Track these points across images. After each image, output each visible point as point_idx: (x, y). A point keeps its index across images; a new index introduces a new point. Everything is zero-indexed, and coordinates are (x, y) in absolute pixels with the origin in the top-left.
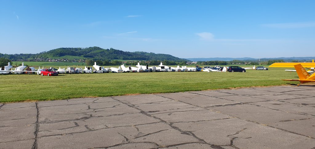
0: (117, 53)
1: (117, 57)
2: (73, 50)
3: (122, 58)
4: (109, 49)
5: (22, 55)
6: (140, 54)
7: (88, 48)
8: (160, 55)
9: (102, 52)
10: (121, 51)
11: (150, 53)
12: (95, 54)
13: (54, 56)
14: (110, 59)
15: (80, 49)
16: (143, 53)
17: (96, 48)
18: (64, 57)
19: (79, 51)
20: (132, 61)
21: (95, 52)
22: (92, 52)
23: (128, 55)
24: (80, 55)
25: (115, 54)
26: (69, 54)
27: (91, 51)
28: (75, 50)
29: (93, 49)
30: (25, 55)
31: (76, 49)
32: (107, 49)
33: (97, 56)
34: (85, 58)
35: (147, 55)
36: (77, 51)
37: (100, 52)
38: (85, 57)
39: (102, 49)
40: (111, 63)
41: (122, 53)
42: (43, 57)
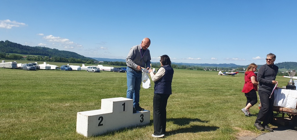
0: (13, 46)
1: (14, 51)
4: (4, 42)
6: (42, 49)
8: (64, 52)
10: (19, 45)
11: (53, 49)
14: (4, 52)
16: (44, 49)
25: (11, 47)
35: (50, 51)
40: (7, 57)
41: (21, 47)
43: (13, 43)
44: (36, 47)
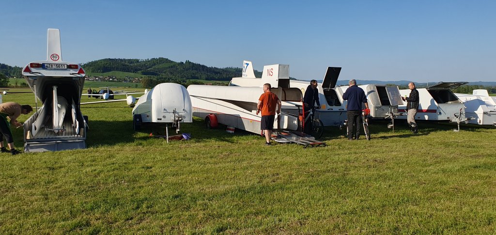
0: (196, 69)
1: (196, 76)
2: (125, 62)
3: (204, 76)
4: (184, 63)
7: (150, 59)
9: (172, 67)
10: (203, 66)
12: (161, 70)
13: (93, 71)
14: (184, 79)
15: (137, 61)
17: (162, 61)
18: (110, 73)
19: (135, 64)
20: (220, 82)
21: (161, 66)
22: (156, 67)
23: (214, 72)
24: (136, 70)
25: (192, 70)
26: (117, 69)
27: (154, 64)
28: (128, 62)
29: (158, 61)
31: (130, 61)
32: (180, 62)
33: (164, 74)
34: (143, 76)
36: (131, 65)
37: (169, 67)
38: (144, 73)
39: (172, 62)
41: (205, 69)
43: (195, 64)
44: (227, 68)
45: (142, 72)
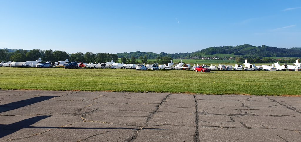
0: (269, 50)
1: (270, 54)
2: (224, 48)
3: (275, 55)
4: (261, 46)
5: (180, 54)
6: (299, 50)
7: (239, 46)
9: (253, 49)
10: (275, 48)
12: (246, 52)
13: (206, 54)
14: (261, 56)
15: (231, 47)
17: (247, 46)
18: (216, 55)
19: (230, 49)
20: (288, 58)
21: (246, 49)
22: (243, 50)
23: (283, 51)
24: (230, 53)
25: (267, 51)
26: (220, 52)
27: (242, 48)
28: (226, 48)
29: (244, 46)
30: (183, 54)
31: (227, 47)
32: (258, 46)
33: (247, 54)
34: (235, 56)
36: (228, 49)
37: (251, 50)
38: (235, 54)
39: (253, 46)
40: (262, 61)
41: (276, 50)
42: (197, 55)
43: (269, 47)
44: (293, 48)
45: (234, 54)
